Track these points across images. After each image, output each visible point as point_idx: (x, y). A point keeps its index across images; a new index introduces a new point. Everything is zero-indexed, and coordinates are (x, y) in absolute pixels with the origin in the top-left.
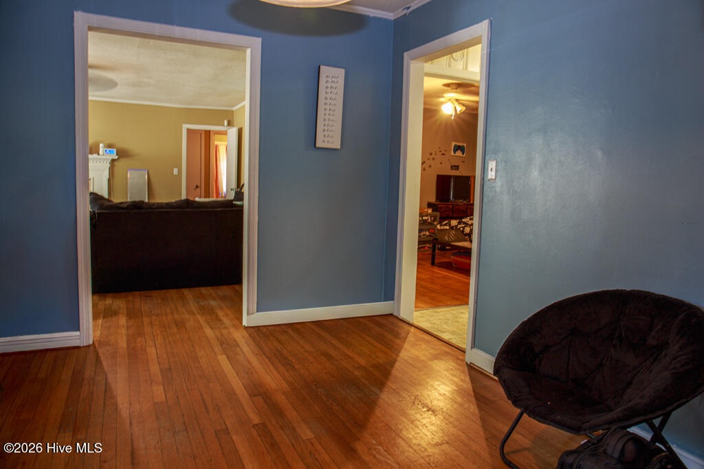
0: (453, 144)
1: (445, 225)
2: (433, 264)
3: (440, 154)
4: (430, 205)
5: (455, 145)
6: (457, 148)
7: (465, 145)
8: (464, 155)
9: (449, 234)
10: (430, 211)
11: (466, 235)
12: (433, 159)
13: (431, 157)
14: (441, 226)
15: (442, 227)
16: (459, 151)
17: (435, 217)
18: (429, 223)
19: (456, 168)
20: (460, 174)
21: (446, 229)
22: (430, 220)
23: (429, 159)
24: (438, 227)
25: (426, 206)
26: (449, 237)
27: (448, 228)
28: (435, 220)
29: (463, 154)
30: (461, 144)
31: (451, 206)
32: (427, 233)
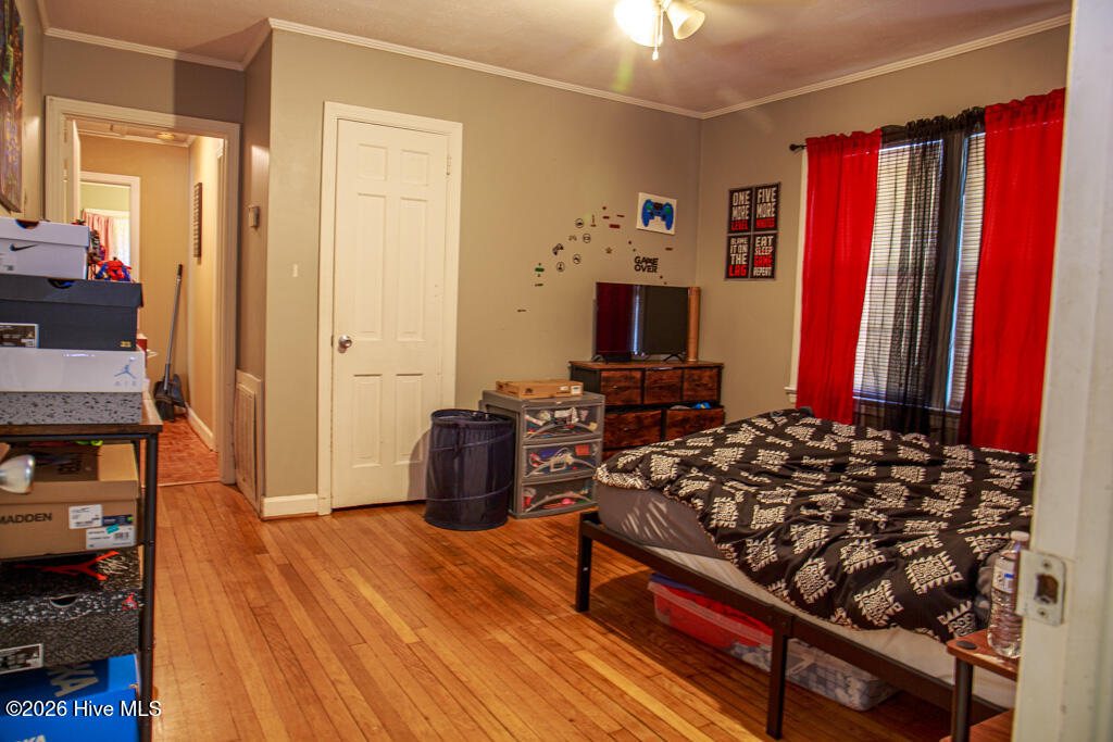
0: (642, 197)
1: (627, 470)
2: (583, 605)
3: (604, 224)
4: (577, 372)
5: (648, 202)
6: (653, 210)
7: (673, 202)
8: (672, 231)
9: (644, 509)
10: (576, 390)
11: (722, 535)
12: (587, 238)
13: (580, 233)
14: (612, 470)
15: (617, 479)
16: (658, 219)
17: (592, 410)
18: (576, 428)
19: (650, 264)
20: (660, 283)
21: (633, 488)
22: (575, 420)
23: (573, 238)
24: (601, 473)
25: (567, 373)
26: (643, 521)
27: (639, 483)
28: (591, 418)
29: (669, 227)
30: (663, 200)
31: (638, 375)
32: (569, 458)
